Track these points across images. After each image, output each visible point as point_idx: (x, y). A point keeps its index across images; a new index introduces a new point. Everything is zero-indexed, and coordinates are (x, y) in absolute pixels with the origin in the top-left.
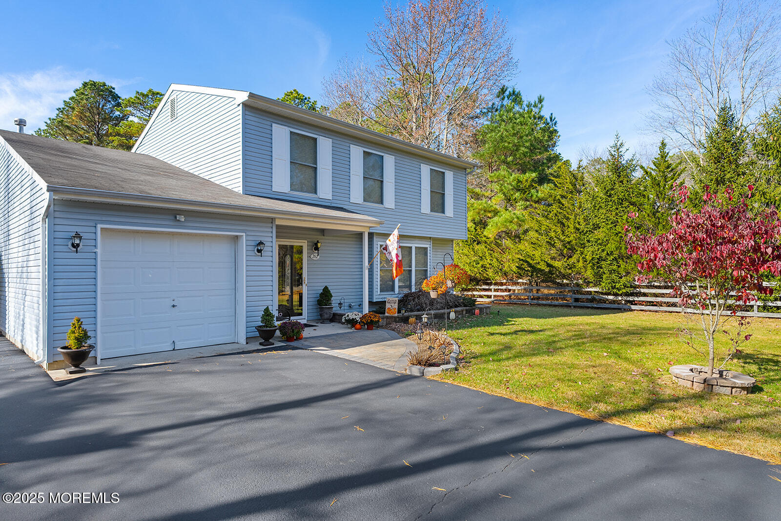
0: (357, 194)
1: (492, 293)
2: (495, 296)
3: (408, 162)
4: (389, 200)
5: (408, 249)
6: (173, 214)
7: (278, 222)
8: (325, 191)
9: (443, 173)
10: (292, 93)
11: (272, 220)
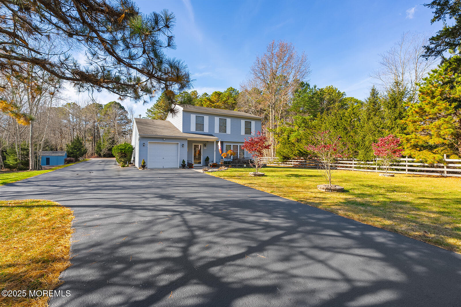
0: (217, 130)
1: (293, 163)
2: (294, 164)
3: (236, 120)
4: (229, 131)
5: (236, 146)
6: (163, 138)
7: (188, 140)
8: (206, 130)
9: (251, 122)
10: (230, 88)
11: (187, 139)
